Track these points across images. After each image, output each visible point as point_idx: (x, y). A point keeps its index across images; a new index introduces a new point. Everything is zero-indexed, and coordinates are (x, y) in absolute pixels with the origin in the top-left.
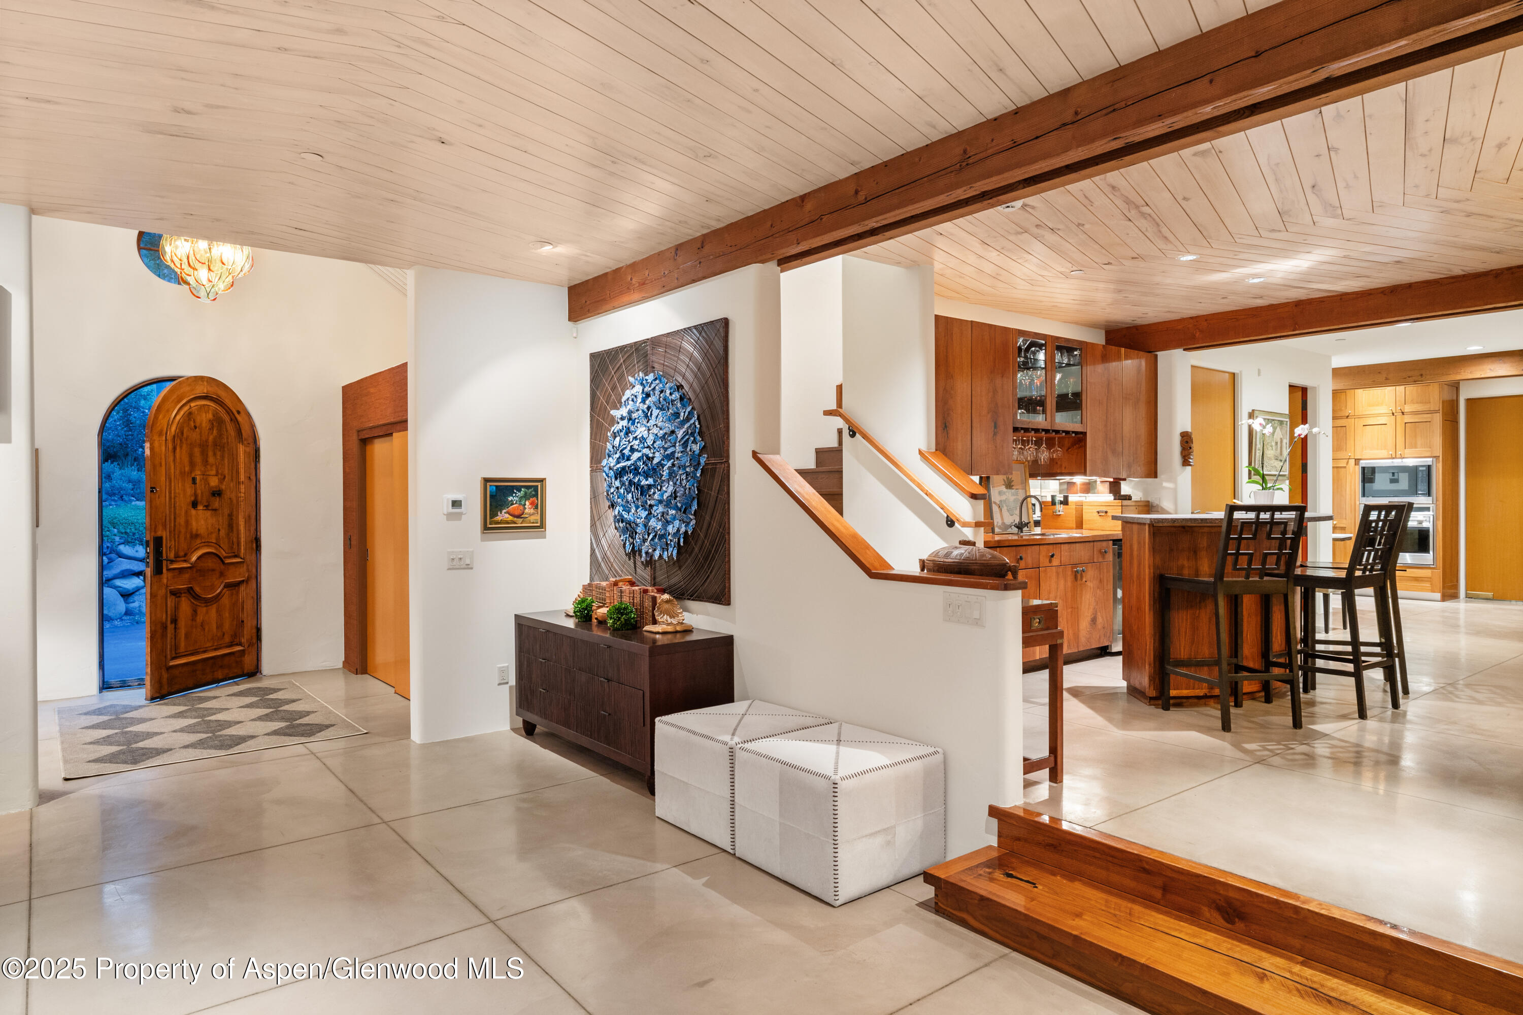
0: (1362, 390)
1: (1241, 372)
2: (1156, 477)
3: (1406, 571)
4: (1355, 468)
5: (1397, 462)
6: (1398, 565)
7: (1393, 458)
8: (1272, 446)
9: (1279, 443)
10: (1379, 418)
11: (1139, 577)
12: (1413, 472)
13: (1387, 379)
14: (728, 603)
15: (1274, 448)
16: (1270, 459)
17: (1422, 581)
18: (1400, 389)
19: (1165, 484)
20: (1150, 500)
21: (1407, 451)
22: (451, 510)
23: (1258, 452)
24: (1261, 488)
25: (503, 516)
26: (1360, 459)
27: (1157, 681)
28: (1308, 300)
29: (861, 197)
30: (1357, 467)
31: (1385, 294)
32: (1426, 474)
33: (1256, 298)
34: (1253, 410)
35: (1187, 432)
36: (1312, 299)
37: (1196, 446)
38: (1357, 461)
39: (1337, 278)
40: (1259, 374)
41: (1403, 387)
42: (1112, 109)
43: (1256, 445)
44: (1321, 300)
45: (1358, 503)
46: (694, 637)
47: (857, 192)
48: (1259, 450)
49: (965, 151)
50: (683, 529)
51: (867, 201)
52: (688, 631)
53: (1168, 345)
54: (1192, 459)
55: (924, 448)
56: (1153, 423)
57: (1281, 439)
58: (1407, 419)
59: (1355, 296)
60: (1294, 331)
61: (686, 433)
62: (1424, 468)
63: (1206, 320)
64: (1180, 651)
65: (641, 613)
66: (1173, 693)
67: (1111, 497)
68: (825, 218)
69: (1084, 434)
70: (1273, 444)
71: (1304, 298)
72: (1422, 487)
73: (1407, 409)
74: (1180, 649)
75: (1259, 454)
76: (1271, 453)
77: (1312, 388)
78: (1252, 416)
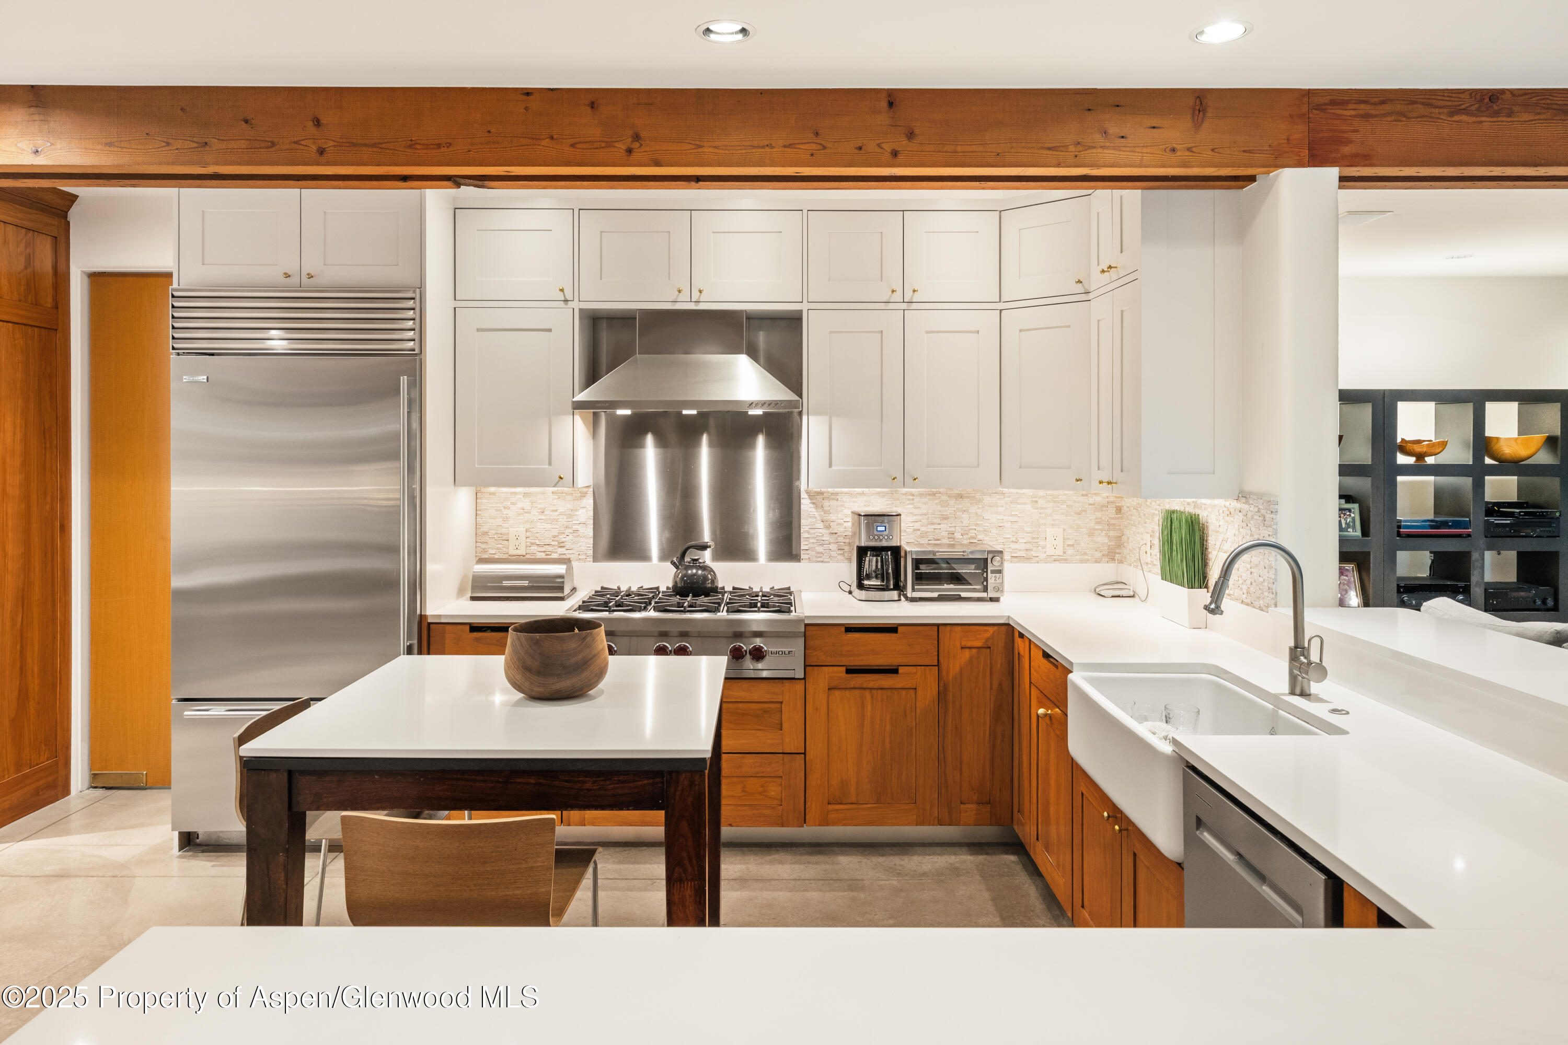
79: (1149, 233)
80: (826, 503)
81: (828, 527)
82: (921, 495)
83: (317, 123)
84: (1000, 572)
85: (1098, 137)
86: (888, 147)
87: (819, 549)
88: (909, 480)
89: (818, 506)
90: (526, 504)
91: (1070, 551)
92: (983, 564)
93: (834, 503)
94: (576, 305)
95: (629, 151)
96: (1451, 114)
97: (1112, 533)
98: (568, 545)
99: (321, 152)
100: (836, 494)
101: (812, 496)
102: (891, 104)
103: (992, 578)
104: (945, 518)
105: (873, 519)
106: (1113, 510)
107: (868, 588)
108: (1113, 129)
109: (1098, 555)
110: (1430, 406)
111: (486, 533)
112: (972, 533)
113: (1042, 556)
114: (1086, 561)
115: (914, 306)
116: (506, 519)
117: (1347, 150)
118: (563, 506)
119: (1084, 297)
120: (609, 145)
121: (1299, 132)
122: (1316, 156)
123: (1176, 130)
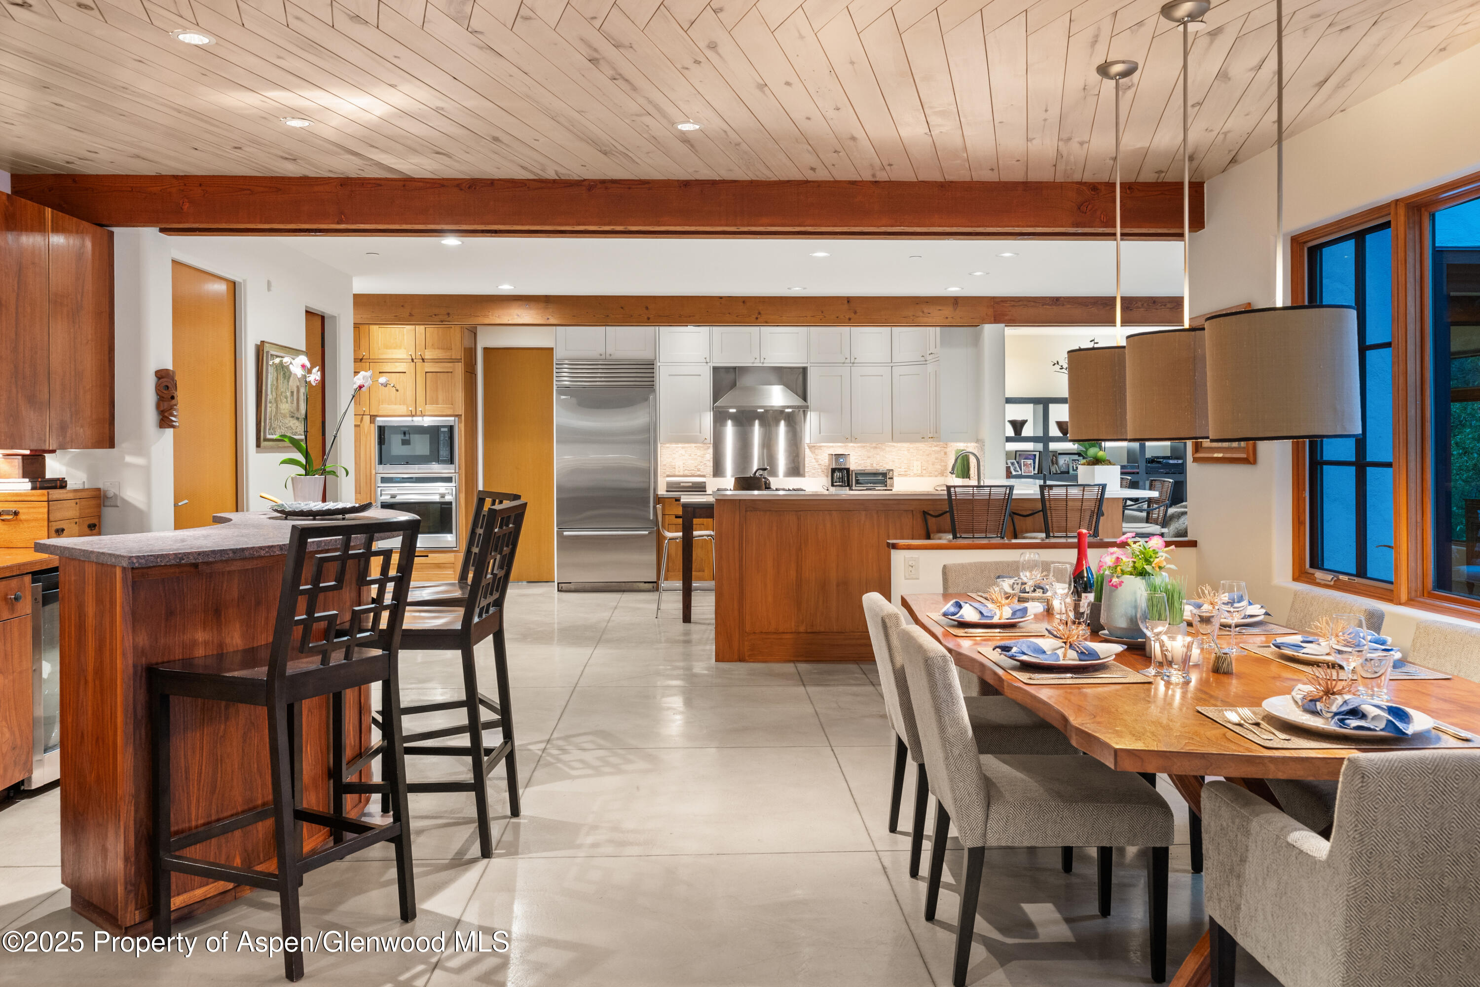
0: (378, 326)
1: (245, 281)
2: (112, 445)
3: (427, 556)
4: (370, 427)
5: (419, 421)
6: (417, 549)
7: (413, 416)
8: (286, 398)
9: (295, 393)
10: (397, 364)
11: (99, 672)
12: (433, 431)
13: (411, 315)
15: (289, 400)
16: (285, 416)
17: (444, 567)
18: (420, 329)
19: (129, 459)
20: (101, 486)
21: (428, 407)
23: (269, 405)
24: (303, 472)
26: (377, 416)
27: (143, 888)
28: (359, 179)
30: (372, 425)
31: (461, 190)
32: (447, 436)
33: (286, 159)
34: (263, 342)
35: (167, 370)
36: (365, 179)
37: (182, 395)
38: (373, 418)
39: (410, 148)
40: (269, 289)
41: (422, 327)
43: (267, 395)
44: (378, 182)
45: (373, 472)
48: (270, 402)
53: (132, 220)
54: (175, 416)
56: (107, 352)
57: (298, 387)
58: (429, 367)
59: (421, 184)
60: (338, 223)
62: (446, 429)
63: (200, 185)
64: (190, 813)
67: (25, 483)
70: (288, 394)
71: (353, 175)
72: (444, 453)
73: (428, 355)
74: (189, 808)
75: (270, 409)
76: (285, 407)
77: (333, 318)
78: (260, 351)
79: (943, 343)
80: (816, 451)
81: (817, 462)
82: (858, 447)
83: (647, 308)
84: (892, 478)
85: (921, 314)
86: (847, 317)
87: (813, 471)
88: (853, 439)
89: (813, 452)
90: (683, 452)
91: (924, 472)
92: (884, 475)
93: (820, 451)
94: (712, 365)
95: (757, 318)
96: (1043, 305)
97: (943, 464)
98: (702, 470)
99: (649, 319)
100: (821, 447)
101: (810, 448)
102: (848, 302)
103: (888, 481)
104: (869, 457)
105: (838, 456)
106: (943, 453)
107: (836, 486)
108: (926, 311)
109: (936, 473)
110: (1031, 406)
111: (665, 465)
112: (881, 464)
113: (912, 474)
114: (931, 476)
115: (855, 365)
116: (674, 459)
117: (1006, 318)
118: (699, 453)
119: (924, 363)
120: (750, 316)
121: (990, 311)
122: (997, 320)
123: (948, 311)
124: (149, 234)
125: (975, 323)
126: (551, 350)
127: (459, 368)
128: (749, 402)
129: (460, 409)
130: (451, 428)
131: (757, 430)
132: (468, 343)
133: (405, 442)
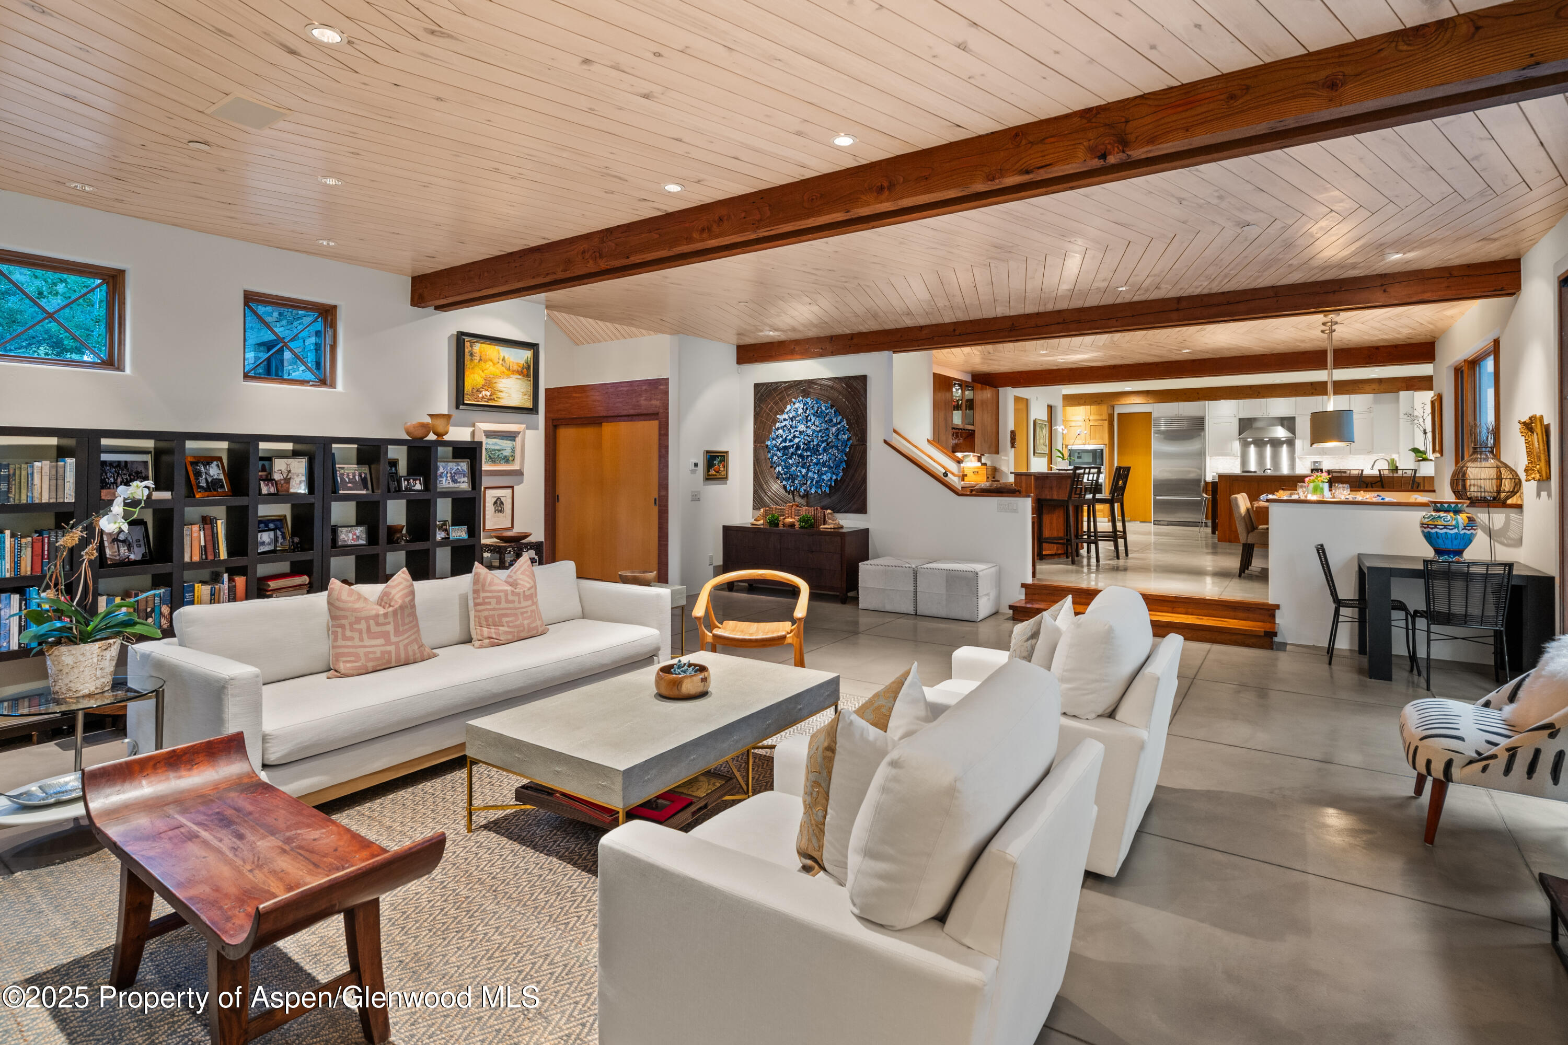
1: (1030, 400)
2: (998, 453)
7: (1084, 445)
9: (1044, 436)
10: (1079, 423)
12: (1094, 452)
13: (1085, 402)
14: (866, 513)
15: (1043, 439)
16: (1041, 445)
19: (1003, 457)
20: (996, 465)
21: (1091, 441)
22: (693, 468)
25: (712, 472)
26: (1069, 445)
29: (957, 332)
30: (1066, 449)
32: (1100, 454)
34: (1035, 419)
35: (1013, 430)
37: (1017, 438)
38: (1067, 446)
40: (1038, 402)
41: (1089, 406)
42: (1079, 322)
46: (844, 530)
47: (954, 330)
49: (1013, 324)
50: (834, 477)
51: (960, 335)
52: (842, 527)
53: (1005, 385)
54: (1015, 445)
55: (929, 438)
56: (997, 426)
57: (1045, 434)
58: (1092, 424)
61: (838, 429)
62: (1099, 450)
65: (816, 520)
66: (1044, 553)
67: (979, 464)
68: (935, 339)
69: (974, 431)
72: (1098, 461)
73: (1091, 418)
75: (1038, 442)
76: (1042, 441)
77: (1055, 407)
78: (1035, 422)
80: (1303, 459)
81: (1304, 463)
83: (1198, 393)
85: (1357, 388)
86: (1311, 392)
88: (1324, 454)
89: (1301, 459)
90: (1222, 461)
93: (1305, 460)
94: (1238, 418)
95: (1258, 395)
99: (1199, 398)
100: (1306, 458)
101: (1300, 457)
102: (1311, 385)
104: (1337, 463)
105: (1316, 462)
108: (1361, 386)
111: (1211, 466)
116: (1216, 462)
117: (1415, 387)
118: (1233, 461)
119: (1369, 412)
120: (1254, 394)
121: (1403, 385)
122: (1408, 389)
123: (1375, 386)
124: (1009, 389)
125: (1397, 390)
126: (1151, 413)
127: (1106, 423)
128: (1259, 435)
129: (1107, 442)
130: (1102, 450)
131: (1268, 450)
132: (1110, 412)
133: (1079, 457)
